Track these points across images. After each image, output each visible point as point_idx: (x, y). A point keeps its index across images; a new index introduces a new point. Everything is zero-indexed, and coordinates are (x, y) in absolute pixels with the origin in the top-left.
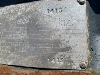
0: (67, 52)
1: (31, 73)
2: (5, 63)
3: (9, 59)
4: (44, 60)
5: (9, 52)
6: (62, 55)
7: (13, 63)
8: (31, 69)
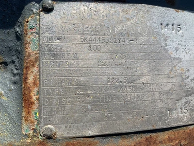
1: (137, 143)
3: (89, 122)
6: (186, 102)
8: (137, 135)
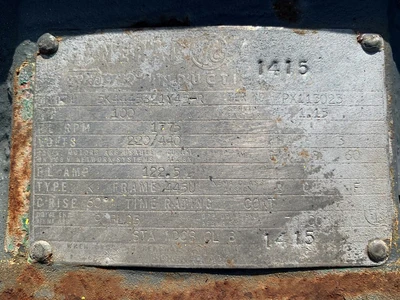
0: (327, 207)
1: (197, 291)
2: (87, 261)
3: (106, 241)
4: (250, 240)
5: (108, 216)
6: (311, 221)
7: (127, 259)
8: (198, 275)
